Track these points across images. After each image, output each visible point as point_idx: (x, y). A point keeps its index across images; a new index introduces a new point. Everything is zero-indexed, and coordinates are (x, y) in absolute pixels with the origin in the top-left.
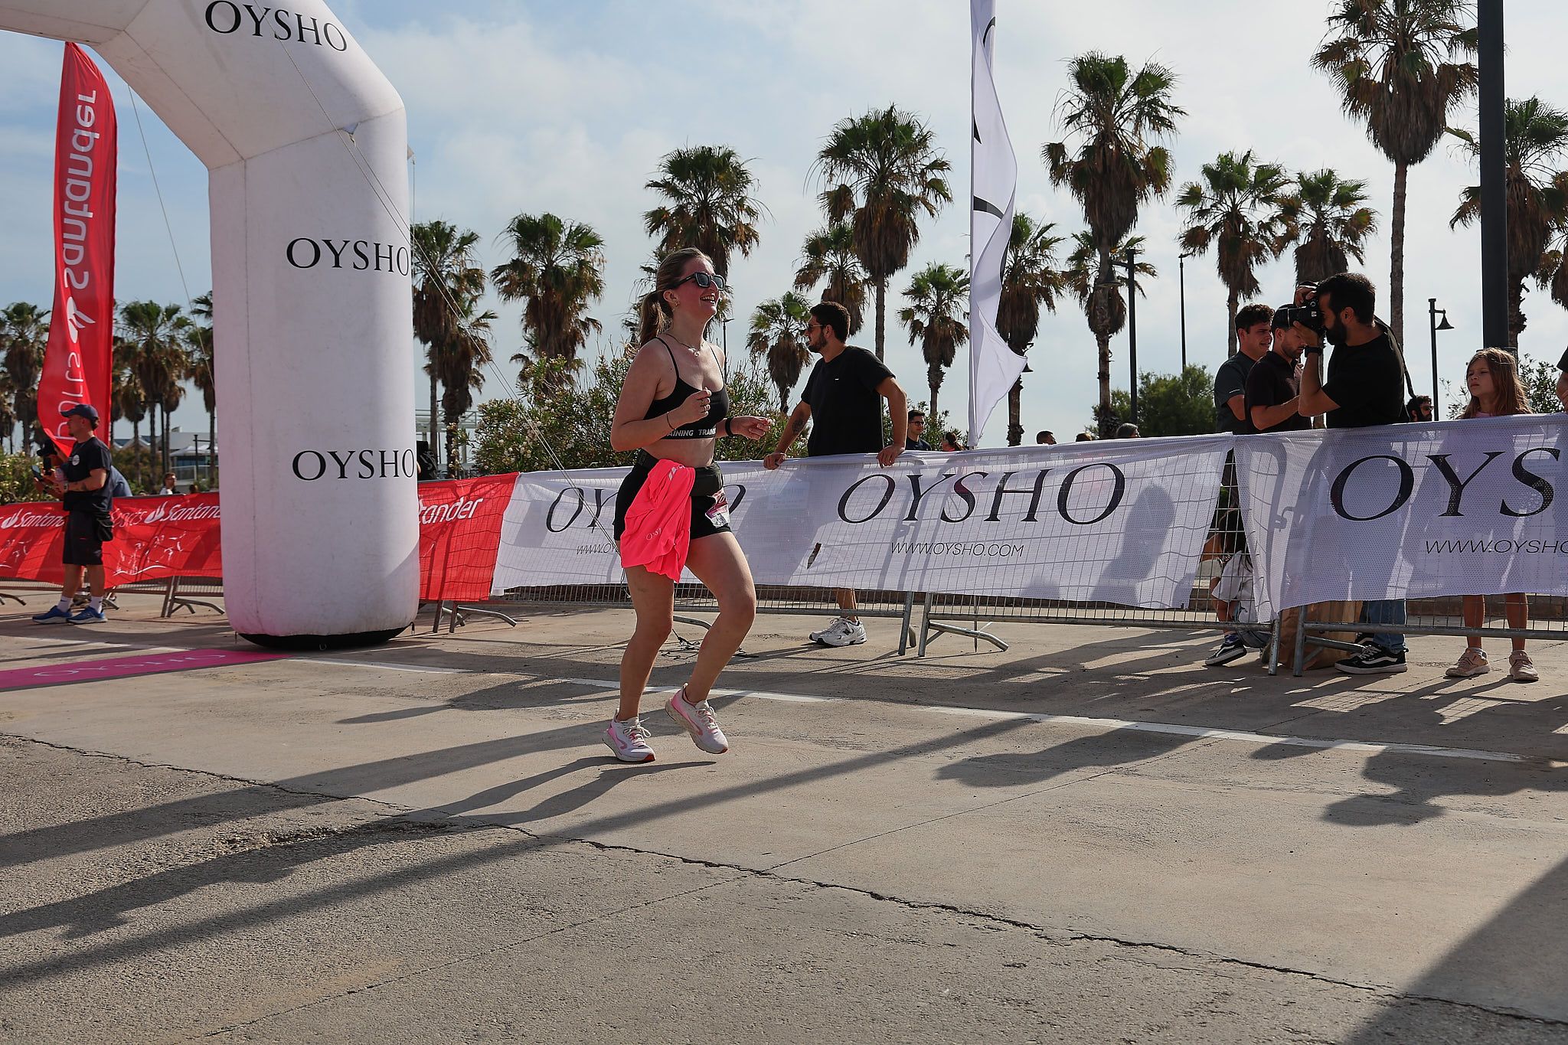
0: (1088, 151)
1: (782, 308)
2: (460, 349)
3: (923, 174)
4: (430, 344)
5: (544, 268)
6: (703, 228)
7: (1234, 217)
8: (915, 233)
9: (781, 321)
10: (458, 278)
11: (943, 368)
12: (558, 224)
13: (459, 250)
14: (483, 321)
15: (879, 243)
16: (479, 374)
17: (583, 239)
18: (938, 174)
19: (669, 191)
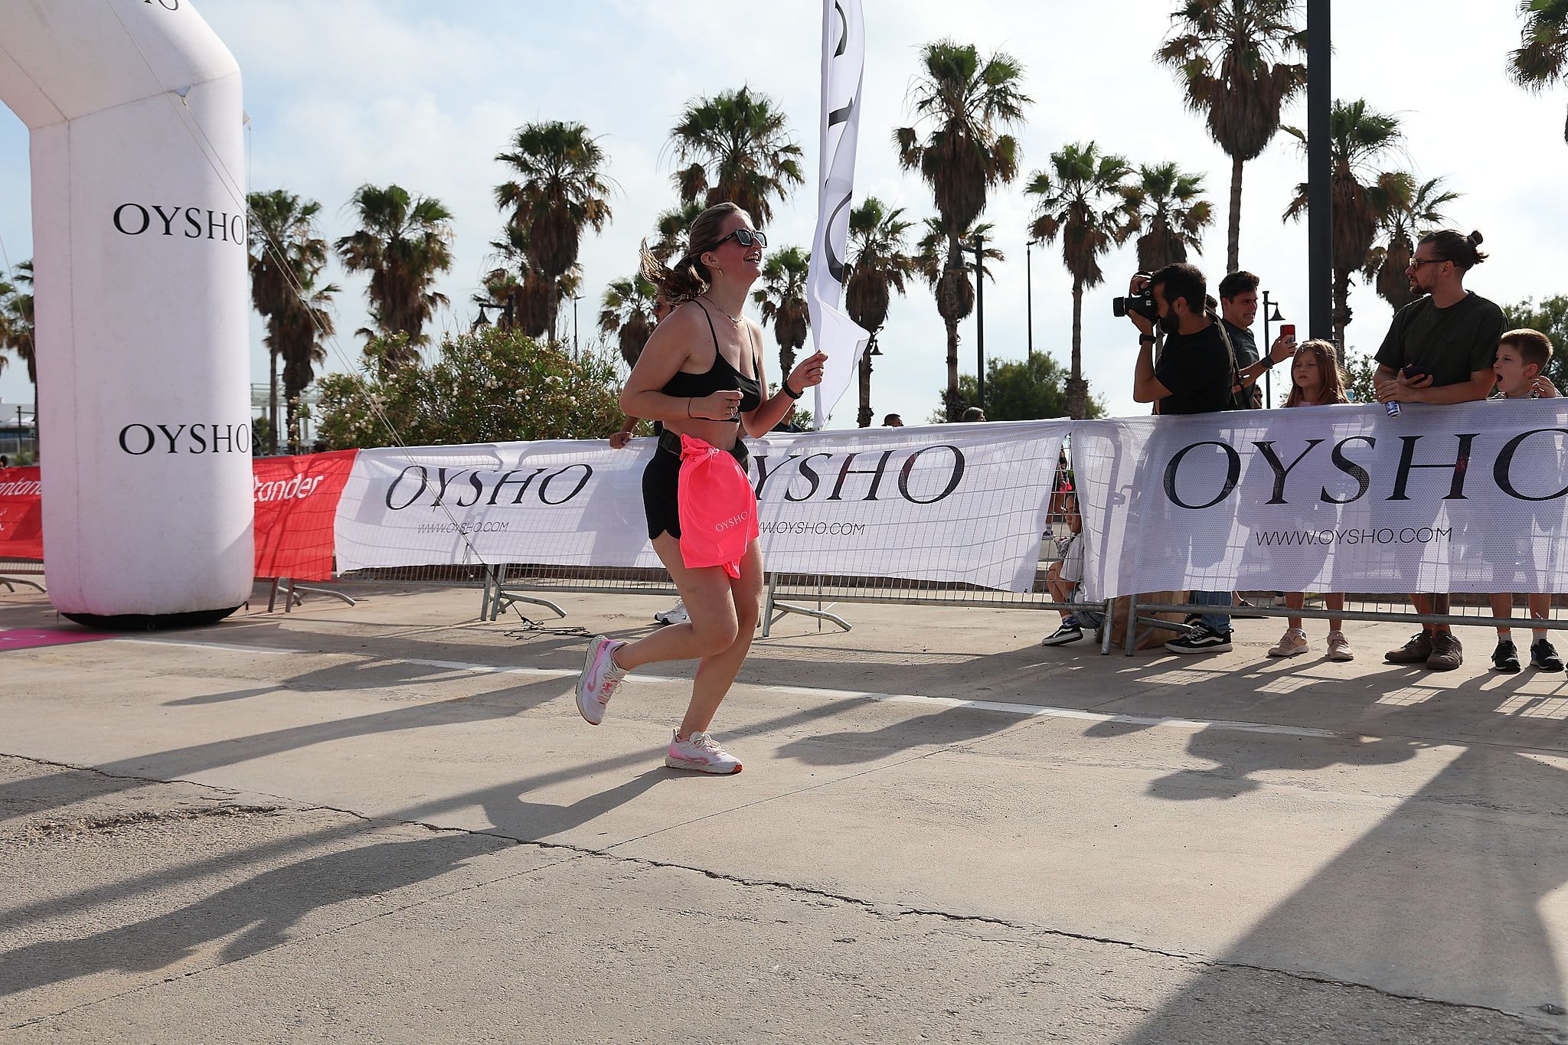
0: (938, 137)
1: (634, 286)
2: (301, 321)
3: (776, 154)
4: (270, 316)
5: (390, 241)
6: (553, 204)
7: (1079, 206)
8: (768, 214)
9: (633, 300)
10: (299, 248)
11: (794, 349)
12: (405, 197)
13: (301, 220)
14: (326, 293)
16: (321, 348)
17: (430, 212)
18: (791, 157)
19: (520, 165)
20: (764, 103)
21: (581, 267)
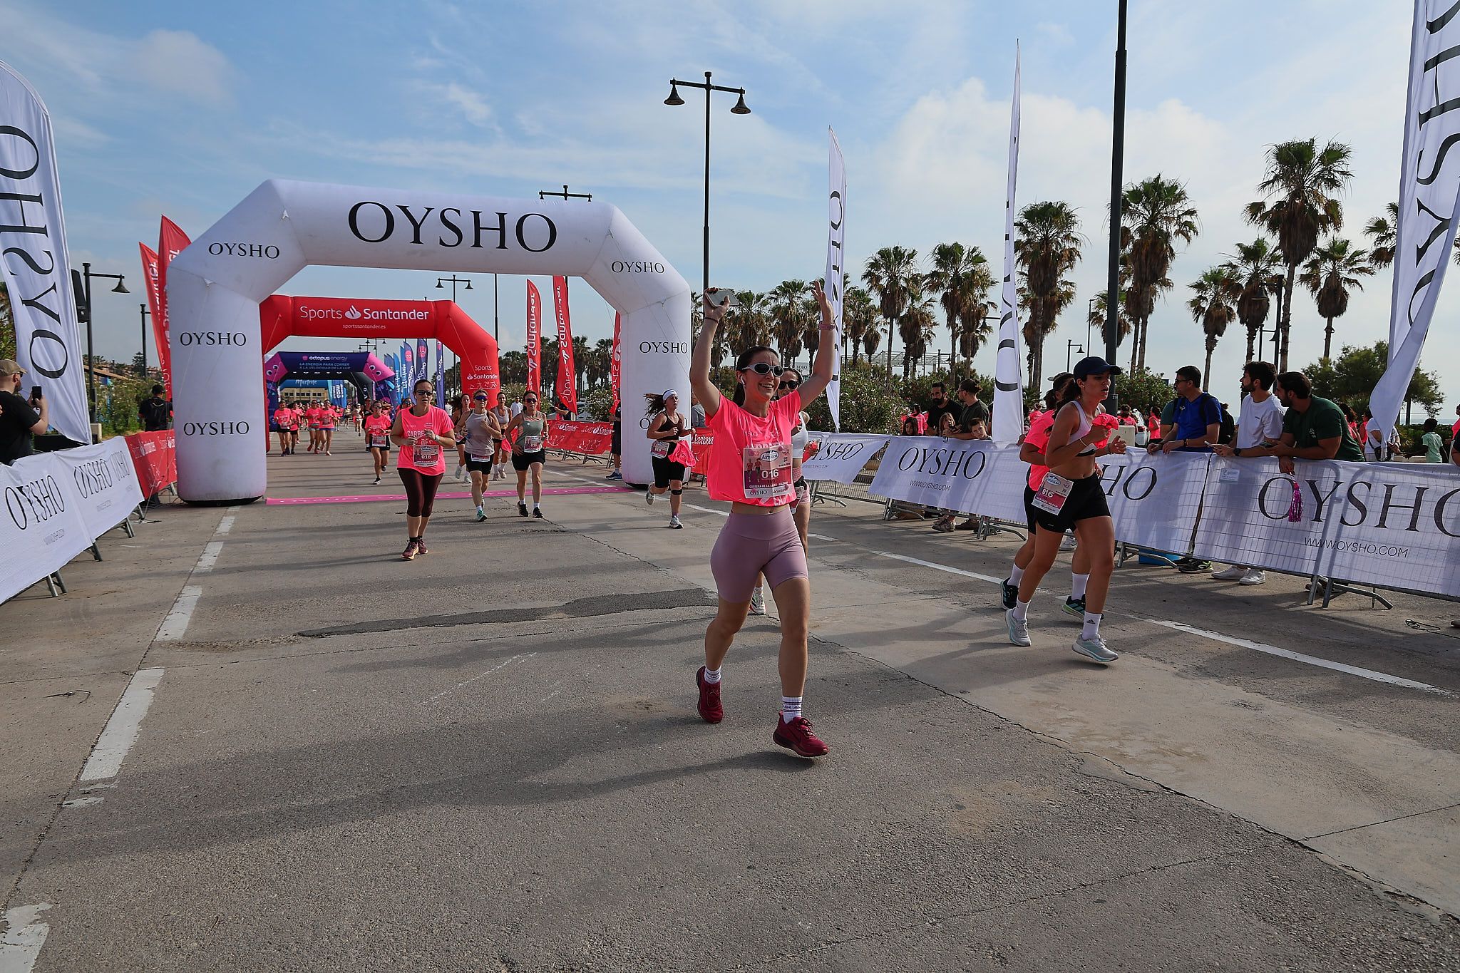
0: (1280, 204)
3: (1179, 216)
6: (1044, 251)
10: (906, 280)
11: (1217, 337)
12: (961, 249)
13: (908, 263)
15: (1146, 263)
16: (932, 333)
17: (976, 257)
18: (1187, 218)
19: (1024, 229)
20: (1175, 186)
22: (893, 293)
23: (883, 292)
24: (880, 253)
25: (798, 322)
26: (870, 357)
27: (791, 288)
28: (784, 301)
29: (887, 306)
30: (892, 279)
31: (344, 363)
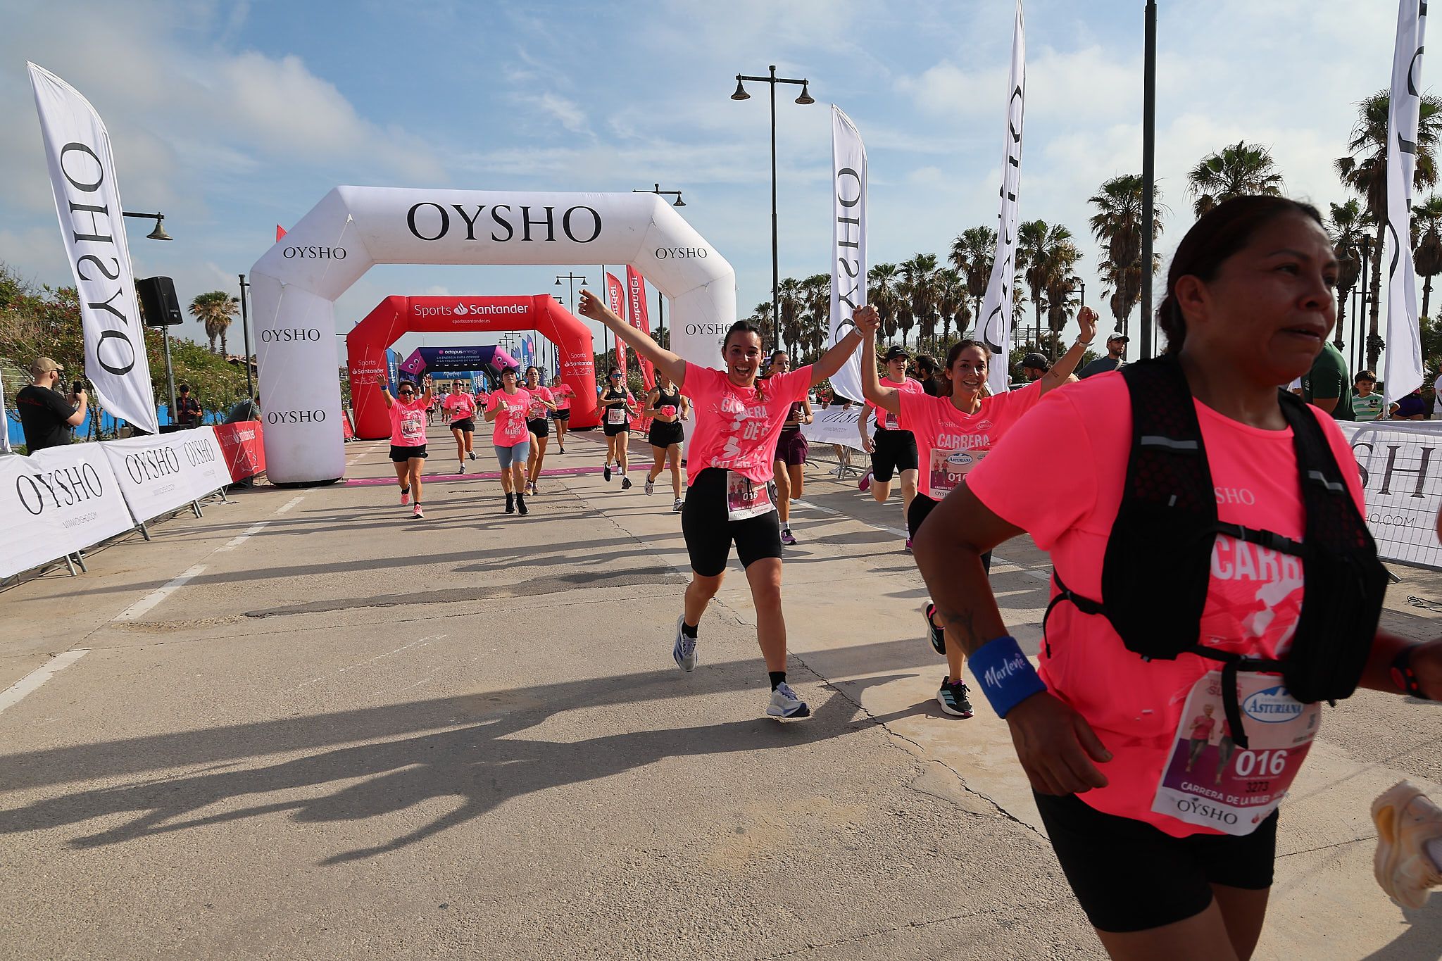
0: (1368, 162)
3: (1263, 182)
12: (1045, 227)
16: (1022, 309)
17: (1060, 234)
18: (1272, 183)
19: (1104, 203)
20: (1259, 151)
21: (1160, 256)
22: (978, 272)
23: (969, 271)
24: (966, 233)
25: (890, 304)
26: (962, 334)
27: (882, 272)
28: (876, 284)
29: (974, 285)
30: (977, 258)
31: (475, 355)
